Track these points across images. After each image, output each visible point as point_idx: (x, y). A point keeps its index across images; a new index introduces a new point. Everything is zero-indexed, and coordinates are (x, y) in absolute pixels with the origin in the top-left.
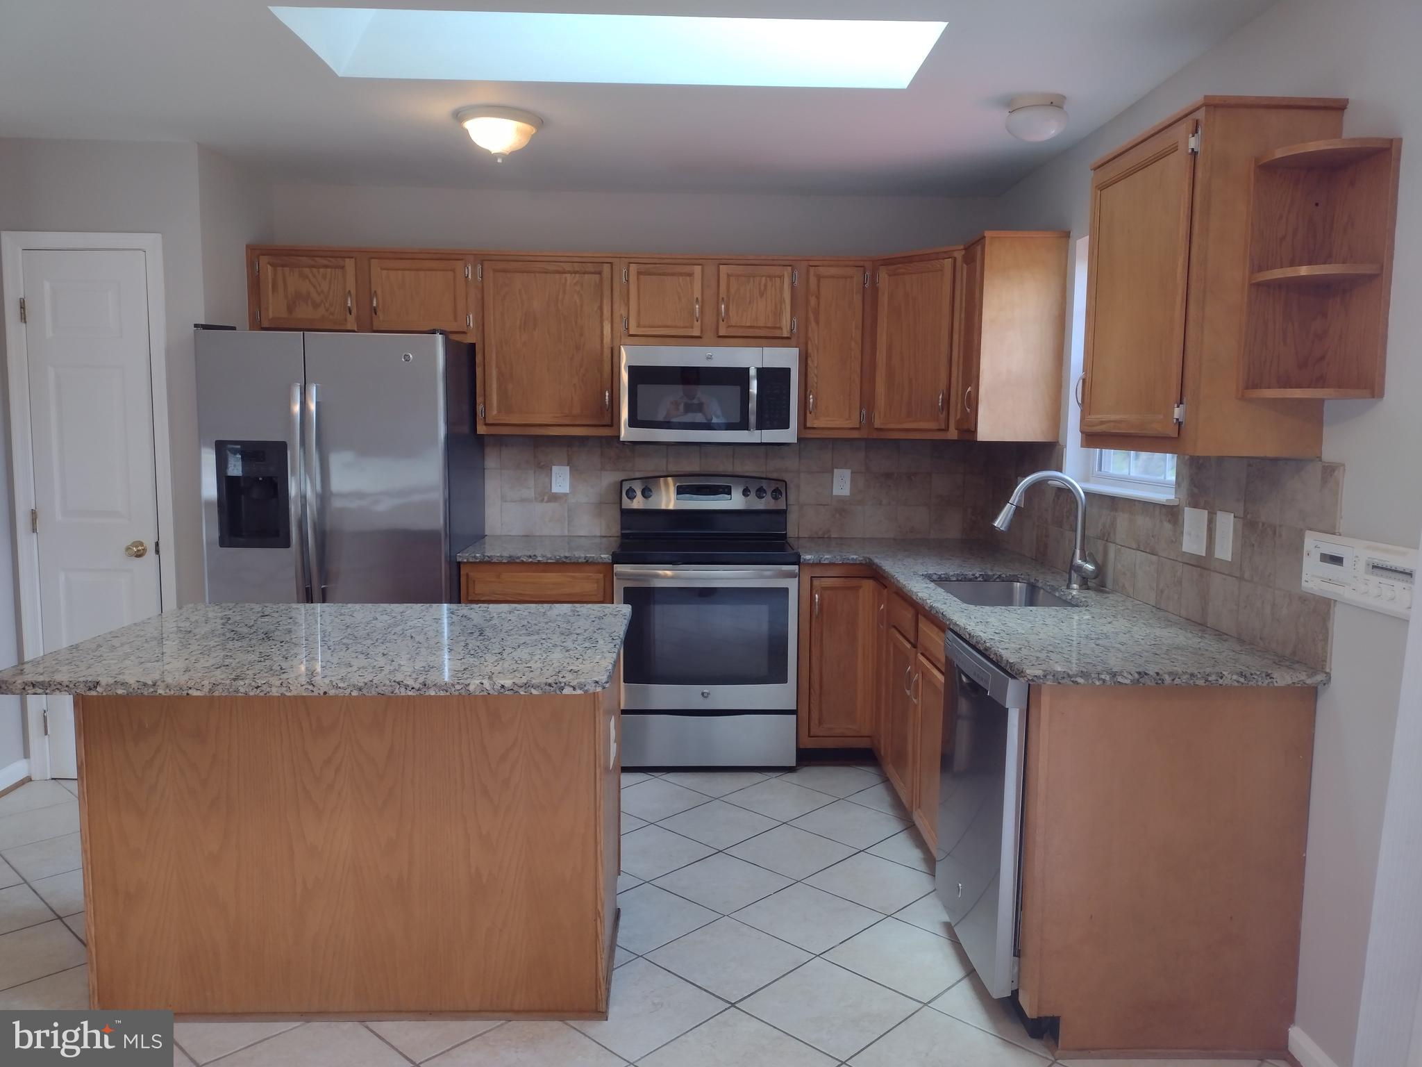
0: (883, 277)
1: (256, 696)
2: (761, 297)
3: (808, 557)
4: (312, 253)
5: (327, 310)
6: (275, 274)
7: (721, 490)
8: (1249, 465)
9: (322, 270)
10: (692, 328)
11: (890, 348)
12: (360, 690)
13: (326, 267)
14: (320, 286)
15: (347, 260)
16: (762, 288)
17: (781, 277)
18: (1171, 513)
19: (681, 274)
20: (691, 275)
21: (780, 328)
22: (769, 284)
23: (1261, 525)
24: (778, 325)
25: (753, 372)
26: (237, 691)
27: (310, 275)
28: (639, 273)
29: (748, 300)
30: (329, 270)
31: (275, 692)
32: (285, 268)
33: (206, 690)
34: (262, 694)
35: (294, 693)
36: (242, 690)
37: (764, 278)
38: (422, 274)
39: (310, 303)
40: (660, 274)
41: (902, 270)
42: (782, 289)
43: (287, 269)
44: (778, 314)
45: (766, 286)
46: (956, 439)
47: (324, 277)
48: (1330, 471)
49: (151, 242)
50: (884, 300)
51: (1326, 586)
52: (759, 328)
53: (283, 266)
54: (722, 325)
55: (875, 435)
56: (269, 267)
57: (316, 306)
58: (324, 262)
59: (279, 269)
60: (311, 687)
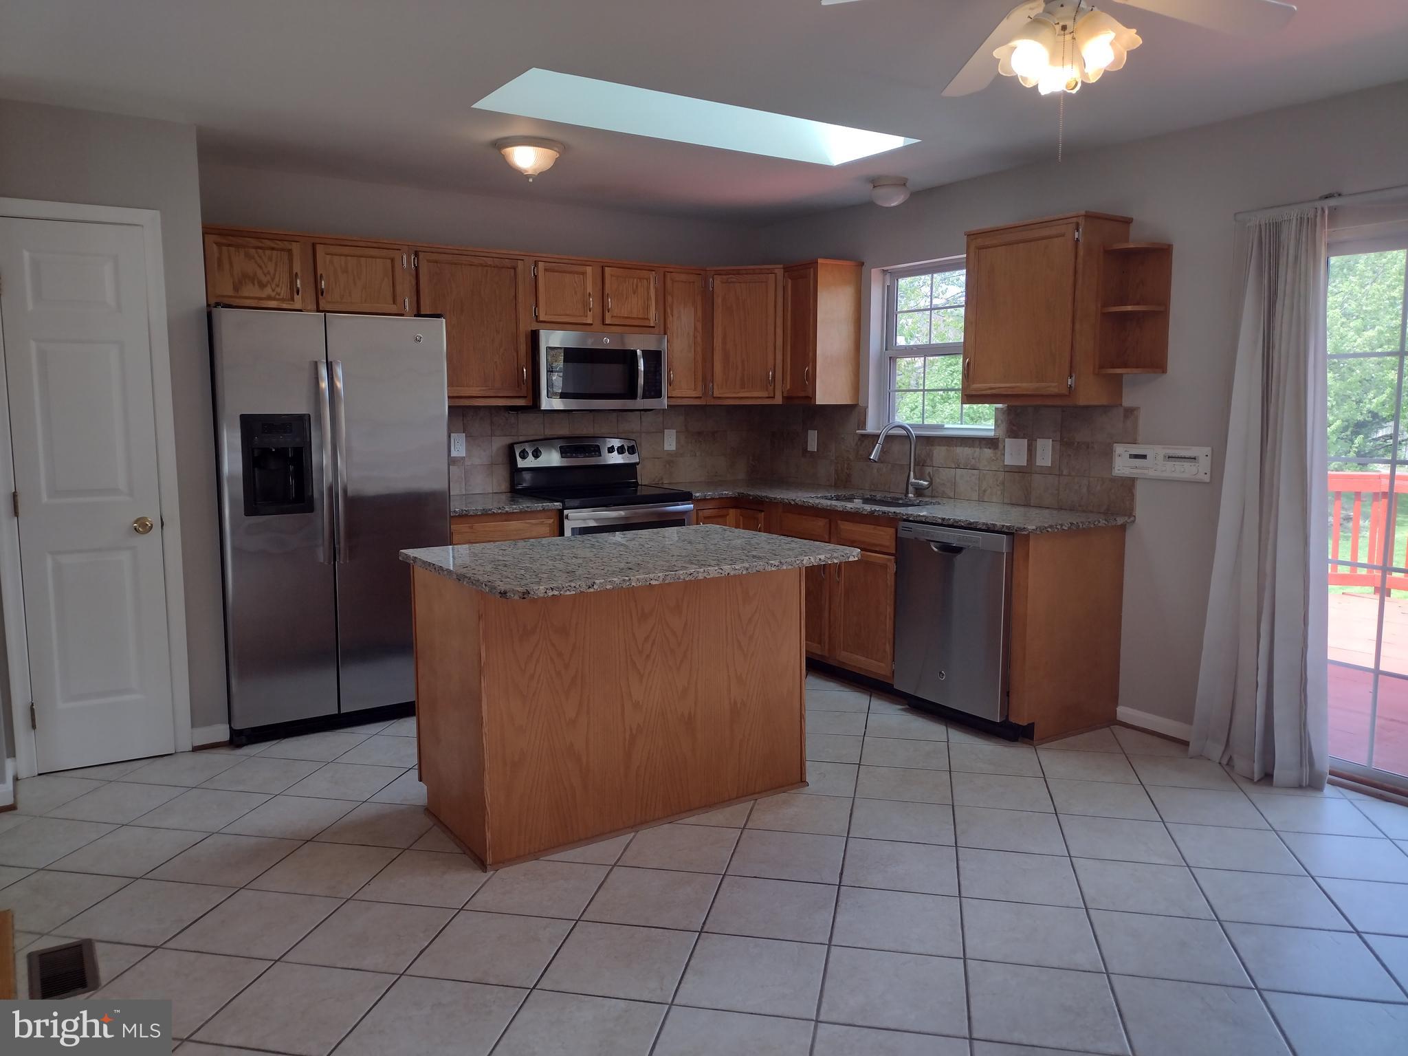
0: (717, 283)
1: (690, 581)
2: (634, 293)
3: (697, 495)
4: (258, 236)
5: (273, 291)
6: (220, 253)
7: (592, 449)
8: (1063, 411)
9: (268, 252)
10: (587, 316)
11: (724, 338)
12: (747, 569)
13: (273, 249)
14: (266, 267)
15: (294, 244)
16: (635, 287)
17: (648, 280)
18: (991, 443)
19: (577, 273)
20: (584, 274)
21: (648, 319)
22: (640, 284)
23: (1076, 444)
24: (646, 317)
25: (639, 352)
26: (679, 578)
27: (256, 256)
28: (546, 270)
29: (625, 296)
30: (275, 253)
31: (701, 577)
32: (230, 248)
33: (661, 579)
34: (693, 579)
35: (711, 576)
36: (682, 577)
37: (635, 280)
38: (363, 260)
39: (256, 282)
40: (560, 272)
41: (734, 280)
42: (648, 288)
43: (232, 249)
44: (647, 308)
45: (637, 287)
46: (781, 403)
47: (270, 259)
48: (1130, 412)
49: (149, 219)
50: (718, 301)
51: (1135, 471)
52: (634, 318)
53: (229, 245)
54: (608, 315)
55: (713, 402)
56: (215, 245)
57: (262, 286)
58: (268, 243)
59: (224, 249)
60: (720, 571)
